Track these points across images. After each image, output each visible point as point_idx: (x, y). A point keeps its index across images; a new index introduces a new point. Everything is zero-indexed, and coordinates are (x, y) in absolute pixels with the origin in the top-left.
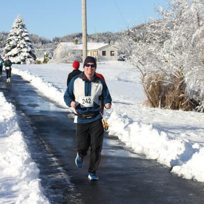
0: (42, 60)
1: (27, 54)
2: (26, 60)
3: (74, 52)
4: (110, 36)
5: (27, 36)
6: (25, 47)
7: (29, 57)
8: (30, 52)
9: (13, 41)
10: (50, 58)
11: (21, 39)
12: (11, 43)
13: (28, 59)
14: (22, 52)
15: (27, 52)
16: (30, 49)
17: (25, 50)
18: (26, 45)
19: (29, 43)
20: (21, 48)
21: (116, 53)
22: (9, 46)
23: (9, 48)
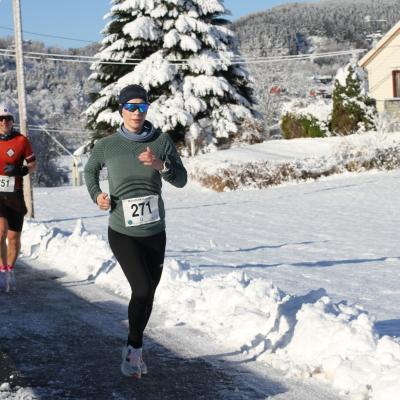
1: (219, 86)
2: (215, 113)
6: (205, 47)
7: (226, 99)
8: (229, 74)
9: (140, 20)
11: (183, 10)
12: (130, 29)
13: (225, 110)
14: (188, 72)
15: (217, 73)
17: (204, 62)
18: (210, 40)
19: (223, 29)
20: (187, 54)
22: (120, 44)
23: (123, 58)
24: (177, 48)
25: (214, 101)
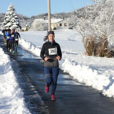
0: (25, 29)
1: (16, 26)
3: (43, 24)
4: (64, 15)
5: (16, 15)
6: (15, 22)
7: (17, 28)
8: (18, 25)
10: (30, 28)
11: (13, 17)
12: (7, 19)
14: (13, 24)
15: (16, 25)
16: (18, 23)
17: (15, 23)
18: (16, 21)
19: (17, 20)
20: (13, 22)
21: (68, 24)
22: (5, 21)
23: (6, 23)
24: (12, 22)
25: (16, 28)
